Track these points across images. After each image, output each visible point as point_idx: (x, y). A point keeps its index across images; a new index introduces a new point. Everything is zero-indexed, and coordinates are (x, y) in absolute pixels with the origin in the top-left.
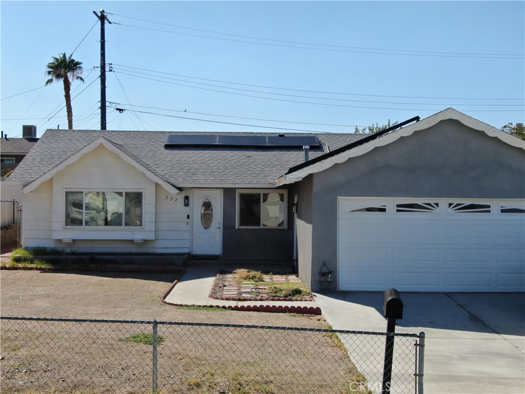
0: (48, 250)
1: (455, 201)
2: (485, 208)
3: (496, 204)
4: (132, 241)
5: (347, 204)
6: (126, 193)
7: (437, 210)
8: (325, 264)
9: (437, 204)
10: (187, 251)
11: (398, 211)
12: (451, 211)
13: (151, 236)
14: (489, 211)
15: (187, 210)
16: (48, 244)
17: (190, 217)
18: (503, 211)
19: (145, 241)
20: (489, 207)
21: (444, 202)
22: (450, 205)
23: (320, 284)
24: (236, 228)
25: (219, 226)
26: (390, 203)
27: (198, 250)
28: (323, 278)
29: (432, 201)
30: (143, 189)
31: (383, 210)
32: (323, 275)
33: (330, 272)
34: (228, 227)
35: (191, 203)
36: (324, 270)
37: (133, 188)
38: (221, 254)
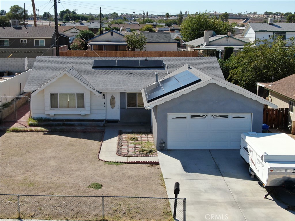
0: (43, 118)
1: (214, 114)
2: (226, 117)
3: (231, 115)
4: (80, 115)
5: (171, 116)
6: (77, 94)
7: (207, 117)
8: (162, 139)
9: (207, 115)
10: (104, 118)
11: (191, 118)
12: (212, 118)
13: (89, 113)
14: (228, 118)
15: (104, 101)
16: (43, 116)
17: (106, 103)
18: (233, 118)
19: (86, 115)
20: (228, 116)
21: (209, 115)
22: (212, 115)
23: (160, 147)
24: (126, 108)
25: (118, 107)
26: (188, 115)
27: (109, 118)
28: (161, 145)
29: (205, 114)
30: (84, 92)
31: (186, 118)
32: (161, 144)
33: (164, 143)
34: (122, 108)
35: (105, 97)
36: (162, 142)
37: (80, 91)
38: (120, 119)
